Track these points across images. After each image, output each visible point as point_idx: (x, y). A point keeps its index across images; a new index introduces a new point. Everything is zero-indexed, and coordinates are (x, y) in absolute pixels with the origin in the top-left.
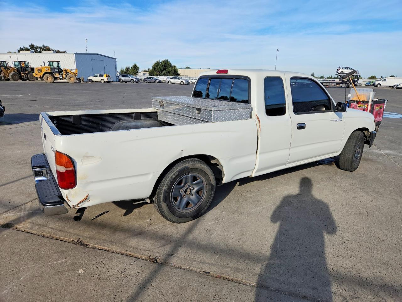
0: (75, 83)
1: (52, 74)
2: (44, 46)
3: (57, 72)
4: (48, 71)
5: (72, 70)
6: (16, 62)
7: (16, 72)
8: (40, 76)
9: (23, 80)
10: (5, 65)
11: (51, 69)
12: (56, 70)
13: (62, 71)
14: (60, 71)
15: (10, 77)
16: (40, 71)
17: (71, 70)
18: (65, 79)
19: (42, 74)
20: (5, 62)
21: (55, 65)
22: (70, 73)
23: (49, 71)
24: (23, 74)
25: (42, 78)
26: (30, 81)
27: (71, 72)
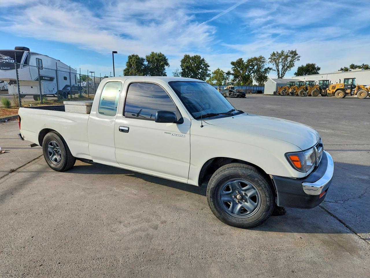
0: (365, 98)
1: (343, 90)
2: (363, 65)
3: (349, 88)
4: (341, 88)
5: (366, 86)
6: (321, 81)
7: (318, 89)
8: (333, 92)
9: (323, 95)
10: (313, 84)
11: (345, 85)
12: (348, 86)
13: (355, 87)
14: (353, 87)
15: (312, 94)
16: (334, 87)
17: (364, 86)
18: (356, 94)
19: (334, 90)
20: (314, 81)
21: (350, 82)
22: (362, 88)
23: (343, 87)
24: (323, 91)
25: (334, 94)
26: (328, 96)
27: (365, 88)
